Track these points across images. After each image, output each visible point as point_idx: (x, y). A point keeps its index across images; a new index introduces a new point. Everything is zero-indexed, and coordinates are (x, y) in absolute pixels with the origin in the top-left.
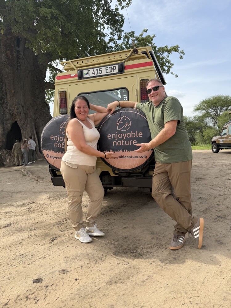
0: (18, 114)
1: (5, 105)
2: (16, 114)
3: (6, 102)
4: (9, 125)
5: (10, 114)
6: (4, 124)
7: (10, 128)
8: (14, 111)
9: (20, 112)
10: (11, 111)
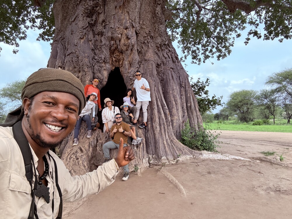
0: (127, 50)
1: (99, 28)
2: (124, 48)
3: (104, 21)
4: (106, 74)
5: (110, 49)
6: (95, 71)
7: (106, 80)
8: (120, 41)
9: (133, 46)
10: (112, 42)
